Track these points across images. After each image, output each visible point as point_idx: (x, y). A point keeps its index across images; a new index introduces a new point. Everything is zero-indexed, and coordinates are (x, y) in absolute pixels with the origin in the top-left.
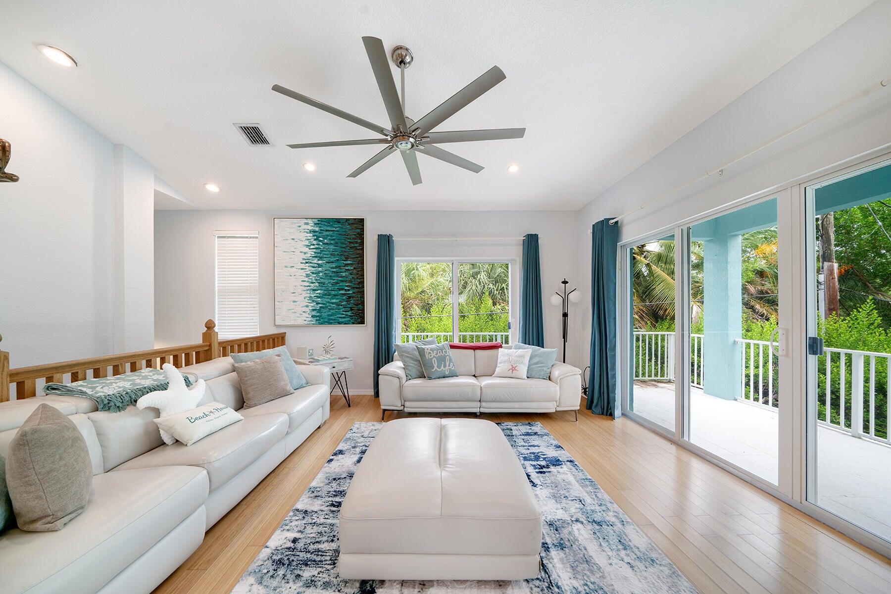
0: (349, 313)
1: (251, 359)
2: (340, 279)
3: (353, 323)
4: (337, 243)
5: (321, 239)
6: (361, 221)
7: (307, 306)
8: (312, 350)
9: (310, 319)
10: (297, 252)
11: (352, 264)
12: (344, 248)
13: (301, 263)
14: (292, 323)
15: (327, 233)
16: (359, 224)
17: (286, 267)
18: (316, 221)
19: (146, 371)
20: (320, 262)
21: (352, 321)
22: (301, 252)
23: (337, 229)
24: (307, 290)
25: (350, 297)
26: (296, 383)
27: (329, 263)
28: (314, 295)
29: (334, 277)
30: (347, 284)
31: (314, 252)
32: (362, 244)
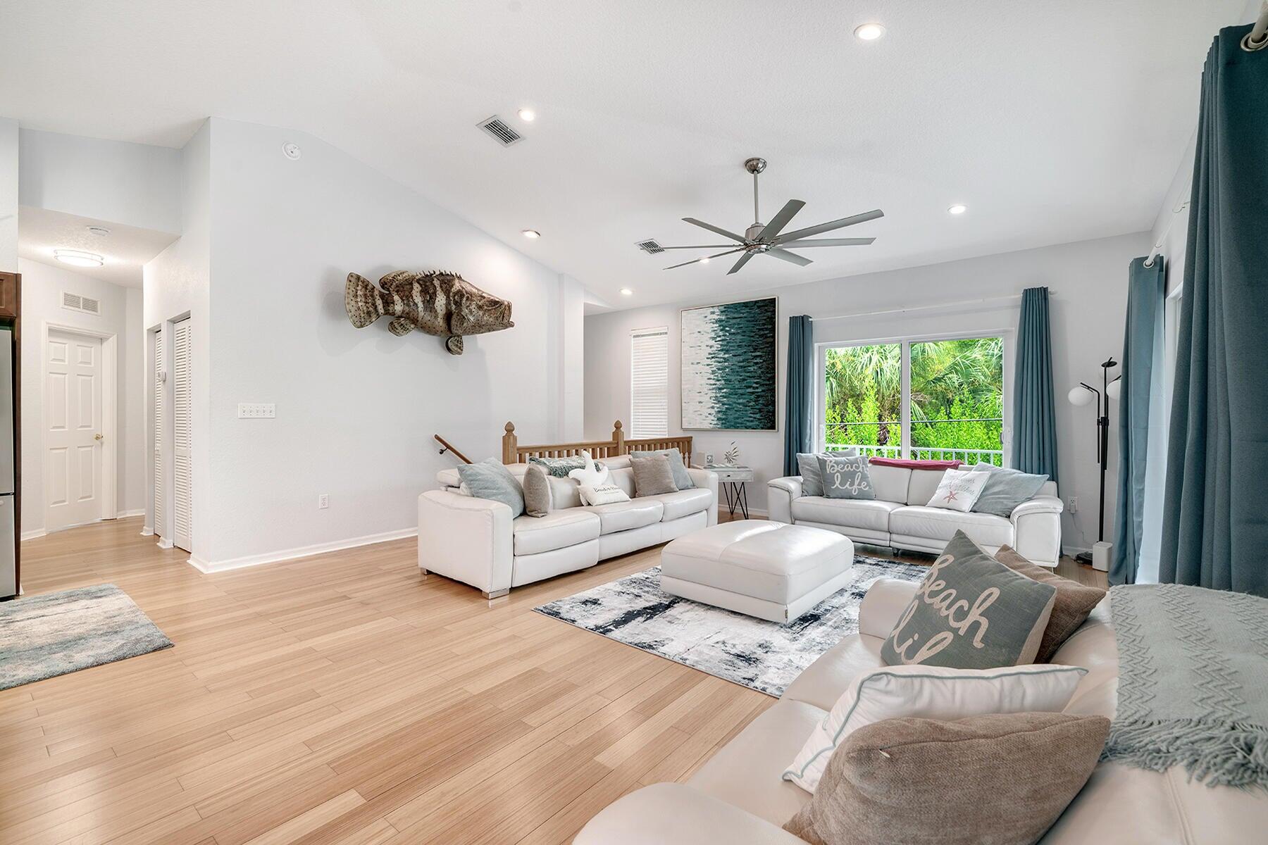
0: (758, 416)
1: (644, 456)
2: (748, 374)
3: (762, 428)
4: (745, 332)
5: (727, 329)
6: (772, 302)
7: (713, 407)
8: (712, 456)
9: (716, 422)
10: (704, 347)
11: (761, 356)
12: (752, 337)
13: (707, 358)
14: (698, 426)
15: (734, 321)
16: (769, 306)
17: (692, 364)
18: (722, 308)
19: (575, 457)
20: (726, 356)
21: (761, 425)
22: (707, 346)
23: (745, 315)
24: (713, 389)
25: (758, 396)
26: (681, 484)
27: (735, 356)
28: (721, 394)
29: (741, 372)
30: (755, 381)
31: (721, 345)
32: (773, 330)
